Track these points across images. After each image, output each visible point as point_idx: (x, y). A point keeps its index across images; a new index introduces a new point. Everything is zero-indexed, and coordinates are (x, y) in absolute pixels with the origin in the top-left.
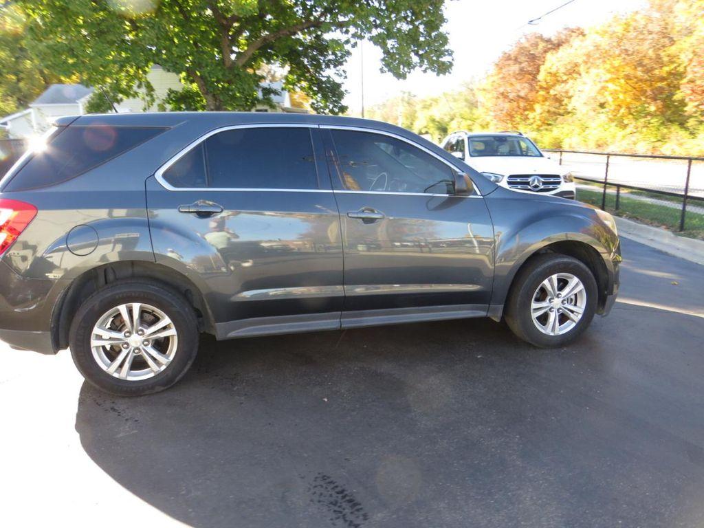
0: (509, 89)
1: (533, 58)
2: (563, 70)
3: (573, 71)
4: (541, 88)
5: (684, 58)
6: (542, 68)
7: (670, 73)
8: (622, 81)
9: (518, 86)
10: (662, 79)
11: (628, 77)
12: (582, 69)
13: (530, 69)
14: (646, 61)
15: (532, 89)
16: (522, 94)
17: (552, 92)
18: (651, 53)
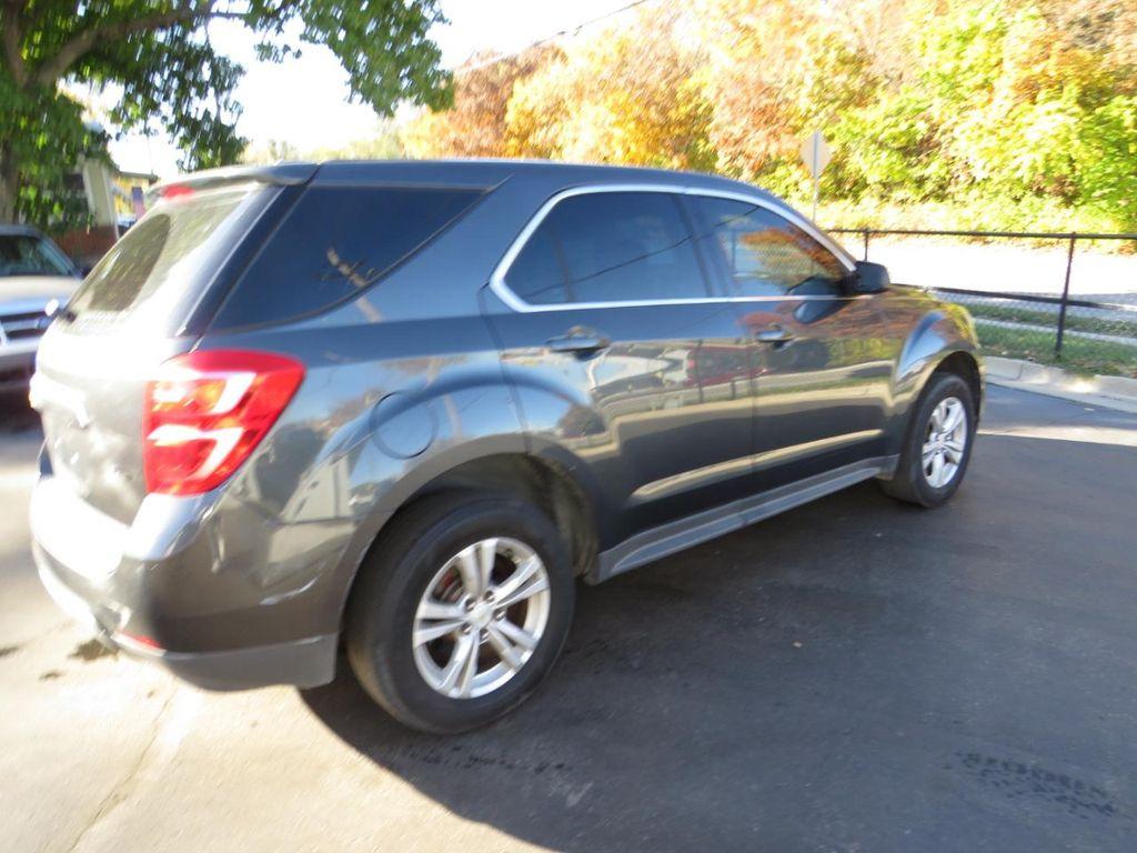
0: (463, 136)
1: (494, 88)
2: (541, 108)
3: (556, 110)
4: (511, 134)
5: (708, 93)
6: (511, 105)
7: (688, 116)
8: (632, 126)
9: (477, 132)
10: (681, 124)
11: (639, 120)
12: (570, 105)
13: (492, 105)
14: (658, 98)
15: (498, 136)
16: (484, 143)
17: (531, 140)
18: (663, 86)
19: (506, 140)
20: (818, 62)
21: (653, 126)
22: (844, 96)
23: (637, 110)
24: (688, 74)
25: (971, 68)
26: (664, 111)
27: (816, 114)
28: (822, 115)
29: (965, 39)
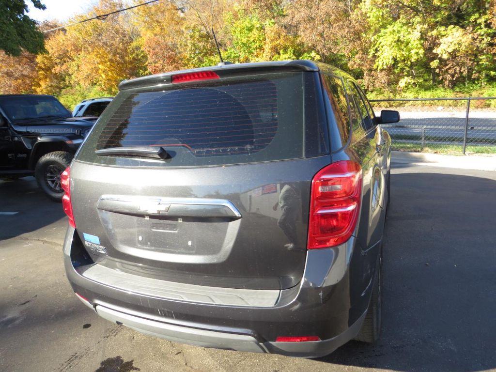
0: (12, 69)
2: (56, 55)
3: (64, 56)
4: (40, 68)
5: (144, 49)
7: (134, 59)
8: (108, 64)
10: (131, 63)
11: (111, 61)
12: (72, 54)
14: (119, 51)
15: (33, 70)
16: (25, 73)
18: (121, 46)
19: (38, 72)
20: (191, 37)
21: (118, 64)
22: (205, 51)
23: (110, 56)
24: (131, 40)
25: (254, 41)
26: (122, 57)
27: (194, 58)
28: (196, 58)
29: (250, 30)
